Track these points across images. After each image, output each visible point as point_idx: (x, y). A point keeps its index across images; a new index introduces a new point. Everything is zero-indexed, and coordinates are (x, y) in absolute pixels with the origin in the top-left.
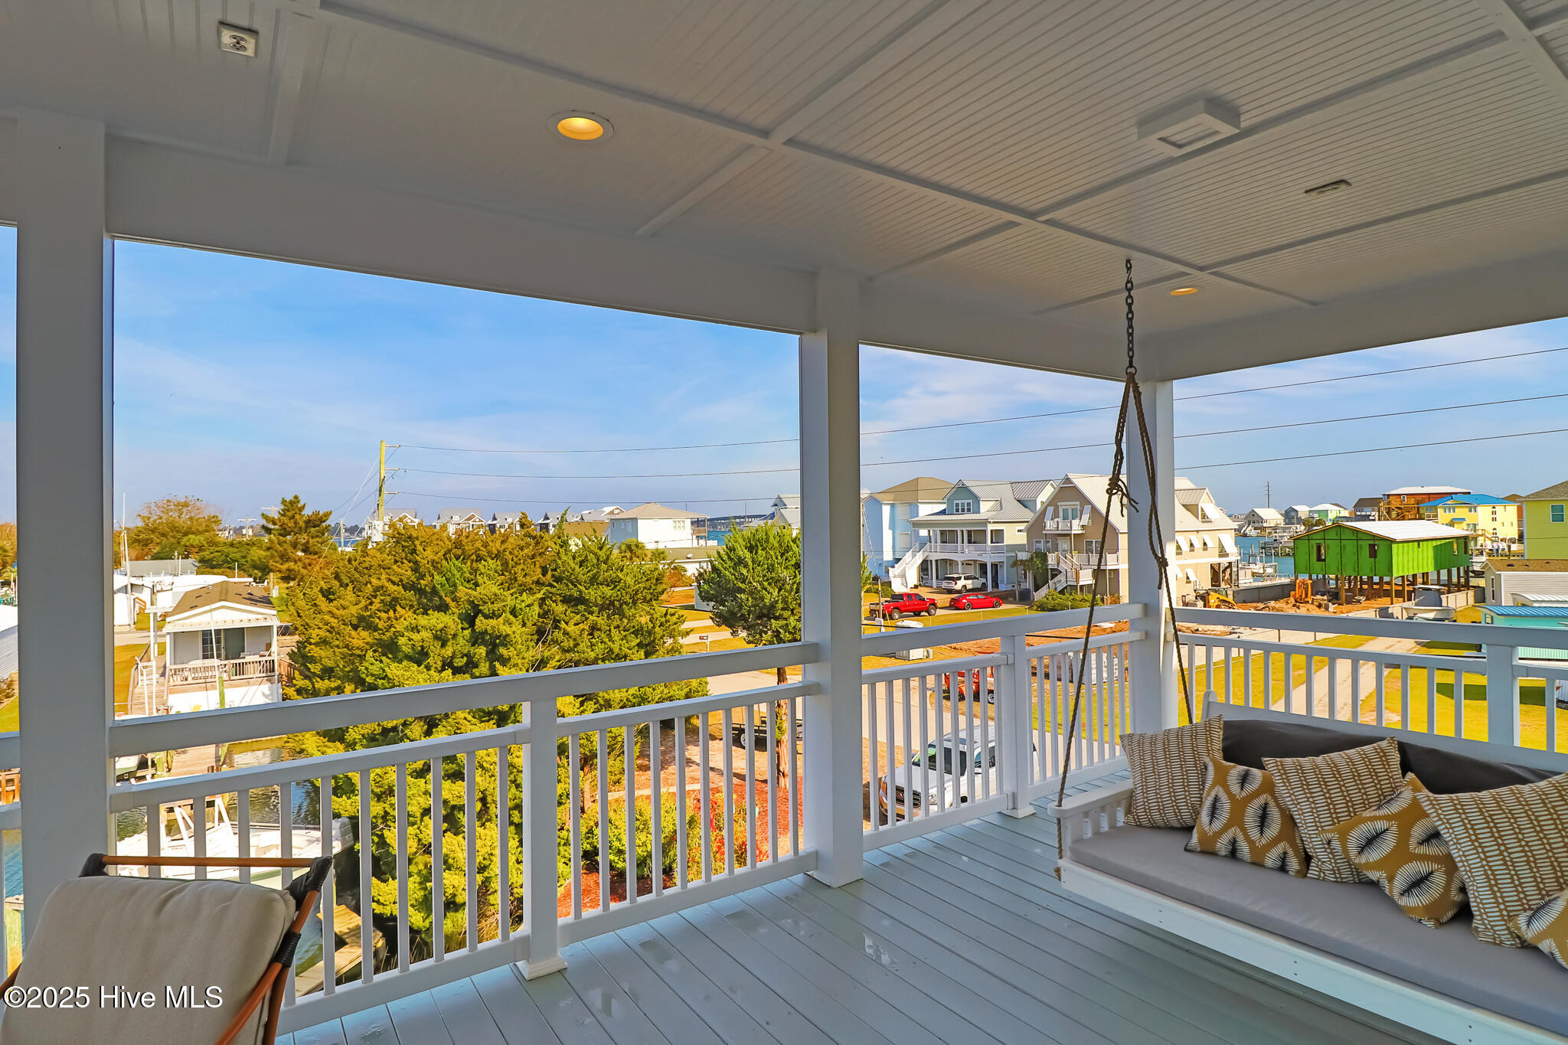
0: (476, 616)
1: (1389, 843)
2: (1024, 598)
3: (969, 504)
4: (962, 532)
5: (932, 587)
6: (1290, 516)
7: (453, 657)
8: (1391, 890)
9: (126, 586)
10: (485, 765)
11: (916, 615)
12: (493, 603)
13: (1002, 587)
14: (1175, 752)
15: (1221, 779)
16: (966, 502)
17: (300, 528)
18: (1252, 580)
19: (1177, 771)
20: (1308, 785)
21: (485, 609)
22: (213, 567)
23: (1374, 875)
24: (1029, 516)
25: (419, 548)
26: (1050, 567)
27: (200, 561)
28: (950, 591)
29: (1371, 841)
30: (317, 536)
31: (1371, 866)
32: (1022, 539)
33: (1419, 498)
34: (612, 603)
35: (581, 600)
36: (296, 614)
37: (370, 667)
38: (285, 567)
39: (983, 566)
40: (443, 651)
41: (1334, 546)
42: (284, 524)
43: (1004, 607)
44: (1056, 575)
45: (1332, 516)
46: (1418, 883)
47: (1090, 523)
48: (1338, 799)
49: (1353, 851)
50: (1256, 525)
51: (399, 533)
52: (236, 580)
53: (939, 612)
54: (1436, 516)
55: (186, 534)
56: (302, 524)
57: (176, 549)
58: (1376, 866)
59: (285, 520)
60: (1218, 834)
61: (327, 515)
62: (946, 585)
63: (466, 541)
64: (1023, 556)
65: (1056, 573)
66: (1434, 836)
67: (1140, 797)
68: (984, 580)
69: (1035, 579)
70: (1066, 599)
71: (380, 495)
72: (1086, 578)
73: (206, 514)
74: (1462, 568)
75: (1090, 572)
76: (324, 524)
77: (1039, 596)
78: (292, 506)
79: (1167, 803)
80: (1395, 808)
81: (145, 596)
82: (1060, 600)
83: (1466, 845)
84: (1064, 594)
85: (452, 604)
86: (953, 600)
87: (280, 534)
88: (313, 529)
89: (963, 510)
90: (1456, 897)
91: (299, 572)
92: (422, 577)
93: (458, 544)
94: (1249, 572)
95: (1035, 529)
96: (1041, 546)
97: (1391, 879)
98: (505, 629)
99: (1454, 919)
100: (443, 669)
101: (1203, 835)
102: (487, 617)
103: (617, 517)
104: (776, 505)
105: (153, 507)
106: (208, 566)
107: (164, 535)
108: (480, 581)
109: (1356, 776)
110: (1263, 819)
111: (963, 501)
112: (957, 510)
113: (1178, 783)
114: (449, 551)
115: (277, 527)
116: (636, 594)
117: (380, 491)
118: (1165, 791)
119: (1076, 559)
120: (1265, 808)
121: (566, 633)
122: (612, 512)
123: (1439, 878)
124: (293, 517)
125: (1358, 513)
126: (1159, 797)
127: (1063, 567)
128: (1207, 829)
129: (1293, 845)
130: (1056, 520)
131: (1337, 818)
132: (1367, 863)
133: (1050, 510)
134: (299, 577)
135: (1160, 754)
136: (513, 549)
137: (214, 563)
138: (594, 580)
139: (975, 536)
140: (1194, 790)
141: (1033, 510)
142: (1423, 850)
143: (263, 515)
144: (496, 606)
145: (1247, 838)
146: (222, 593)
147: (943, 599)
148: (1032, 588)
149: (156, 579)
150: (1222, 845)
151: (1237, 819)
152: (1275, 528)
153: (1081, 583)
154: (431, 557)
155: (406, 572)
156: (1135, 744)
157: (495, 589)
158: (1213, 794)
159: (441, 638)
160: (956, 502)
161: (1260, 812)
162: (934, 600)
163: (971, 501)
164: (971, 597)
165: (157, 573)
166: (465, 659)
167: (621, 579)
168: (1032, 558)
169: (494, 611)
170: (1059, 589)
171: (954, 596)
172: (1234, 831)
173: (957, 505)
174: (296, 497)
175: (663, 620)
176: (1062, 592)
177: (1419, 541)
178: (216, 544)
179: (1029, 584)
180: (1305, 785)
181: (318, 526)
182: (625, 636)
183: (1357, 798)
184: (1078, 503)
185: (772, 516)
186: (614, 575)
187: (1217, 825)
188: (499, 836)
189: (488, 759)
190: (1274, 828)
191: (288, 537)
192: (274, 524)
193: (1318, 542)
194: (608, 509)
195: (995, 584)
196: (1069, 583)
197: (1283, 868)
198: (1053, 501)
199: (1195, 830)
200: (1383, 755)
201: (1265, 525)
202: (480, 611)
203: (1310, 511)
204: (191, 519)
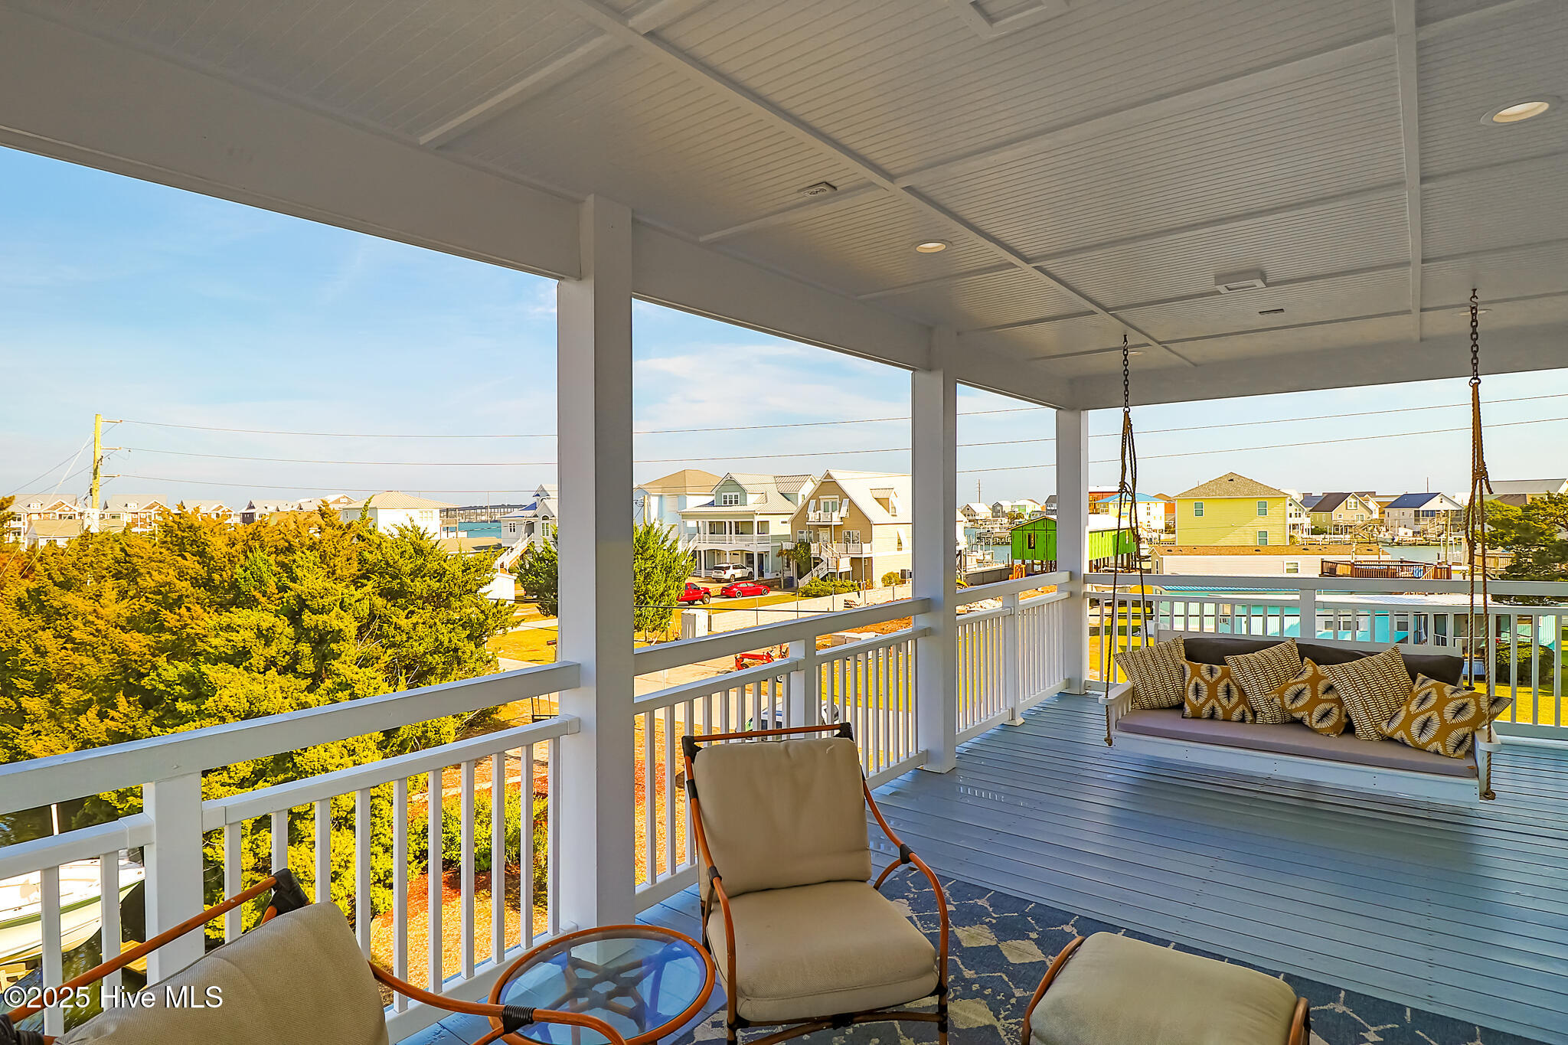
0: (301, 610)
1: (1307, 696)
2: (789, 585)
3: (736, 496)
4: (730, 523)
5: (700, 577)
6: (996, 509)
7: (277, 656)
8: (1310, 722)
11: (690, 604)
12: (322, 598)
13: (768, 576)
14: (1160, 660)
15: (1196, 673)
16: (734, 494)
18: (976, 566)
19: (1164, 671)
20: (1254, 669)
21: (313, 604)
23: (1298, 715)
24: (793, 509)
26: (812, 556)
28: (719, 581)
29: (1298, 695)
31: (1297, 710)
32: (787, 530)
33: (1096, 495)
34: (439, 596)
35: (401, 593)
39: (750, 557)
40: (267, 650)
41: (1041, 534)
43: (772, 594)
44: (818, 564)
45: (1029, 510)
46: (1326, 714)
47: (848, 515)
48: (1272, 676)
49: (1287, 702)
50: (971, 518)
53: (713, 601)
54: (1108, 511)
58: (1302, 709)
60: (1203, 705)
62: (716, 574)
64: (788, 546)
65: (818, 561)
66: (1330, 688)
67: (1142, 691)
68: (751, 569)
69: (798, 567)
70: (828, 585)
71: (95, 478)
72: (845, 566)
74: (1125, 555)
75: (848, 560)
77: (804, 582)
79: (1161, 691)
80: (1305, 676)
82: (822, 585)
83: (1351, 690)
84: (826, 581)
85: (263, 600)
86: (724, 589)
89: (731, 502)
90: (1345, 720)
94: (974, 559)
95: (799, 519)
96: (805, 536)
97: (1310, 715)
98: (336, 624)
99: (1344, 732)
100: (267, 669)
101: (1194, 708)
102: (314, 612)
103: (351, 506)
104: (538, 495)
109: (1280, 661)
110: (1228, 693)
111: (731, 494)
112: (725, 502)
113: (1167, 679)
117: (95, 473)
118: (1159, 685)
119: (837, 548)
120: (1228, 686)
121: (397, 628)
123: (1336, 711)
125: (1049, 508)
126: (1156, 690)
127: (824, 556)
128: (1195, 703)
129: (1247, 706)
130: (818, 512)
131: (1272, 686)
132: (1296, 708)
133: (813, 502)
135: (1150, 662)
139: (742, 528)
140: (1178, 682)
141: (796, 505)
142: (1325, 697)
144: (326, 601)
145: (1221, 705)
147: (715, 588)
148: (795, 578)
150: (1206, 710)
151: (1212, 694)
152: (985, 521)
153: (840, 571)
156: (1130, 659)
157: (321, 582)
158: (1193, 682)
159: (266, 636)
160: (724, 494)
161: (1226, 689)
162: (708, 589)
163: (738, 494)
164: (741, 585)
168: (796, 547)
169: (323, 606)
170: (821, 577)
171: (725, 585)
172: (1212, 702)
173: (725, 497)
175: (495, 610)
176: (824, 579)
177: (1102, 531)
179: (792, 572)
180: (1252, 669)
182: (454, 629)
183: (1281, 674)
184: (837, 497)
185: (534, 507)
187: (1201, 700)
189: (332, 761)
190: (1235, 699)
193: (1029, 532)
195: (761, 574)
196: (830, 571)
197: (1243, 720)
198: (815, 496)
199: (1186, 704)
200: (1290, 647)
201: (977, 518)
202: (307, 606)
203: (1012, 506)
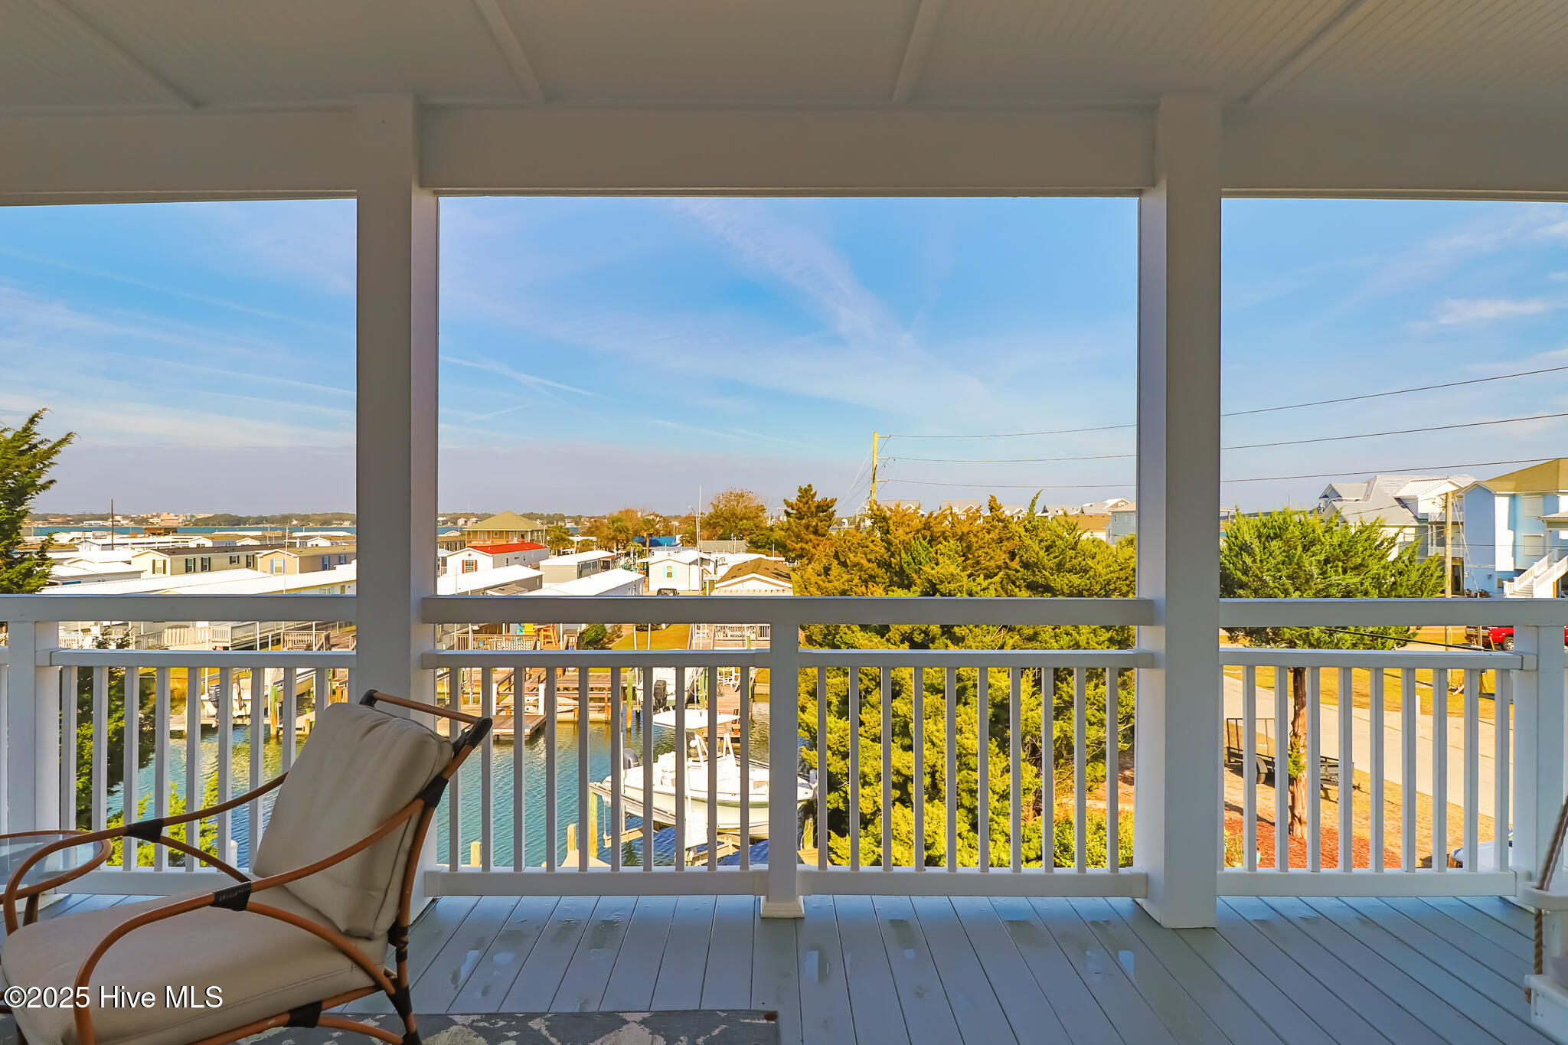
0: (934, 593)
7: (911, 633)
9: (697, 560)
10: (935, 740)
12: (949, 583)
17: (812, 512)
21: (942, 587)
22: (759, 547)
25: (892, 527)
27: (750, 543)
30: (825, 520)
35: (1048, 589)
36: (803, 586)
37: (844, 636)
38: (799, 546)
42: (799, 508)
51: (875, 514)
52: (774, 559)
55: (741, 520)
56: (813, 509)
57: (733, 531)
59: (801, 505)
61: (833, 501)
63: (934, 523)
73: (754, 504)
76: (830, 510)
78: (806, 493)
81: (711, 568)
85: (918, 582)
87: (797, 518)
88: (821, 514)
91: (809, 550)
92: (892, 555)
93: (927, 526)
100: (901, 643)
103: (1119, 509)
104: (1326, 496)
105: (721, 498)
106: (755, 546)
107: (726, 519)
108: (940, 561)
114: (918, 532)
115: (794, 512)
116: (1108, 584)
117: (874, 479)
122: (1116, 505)
124: (807, 502)
134: (810, 555)
136: (977, 532)
137: (759, 544)
138: (1060, 567)
143: (785, 500)
144: (952, 586)
146: (755, 567)
149: (720, 556)
154: (902, 538)
155: (880, 550)
157: (953, 569)
165: (720, 551)
166: (923, 635)
167: (1091, 568)
169: (950, 590)
174: (810, 486)
178: (761, 529)
181: (826, 511)
182: (1094, 630)
186: (1083, 563)
188: (946, 817)
189: (937, 734)
191: (804, 521)
192: (793, 509)
194: (1111, 502)
202: (938, 590)
204: (746, 507)
